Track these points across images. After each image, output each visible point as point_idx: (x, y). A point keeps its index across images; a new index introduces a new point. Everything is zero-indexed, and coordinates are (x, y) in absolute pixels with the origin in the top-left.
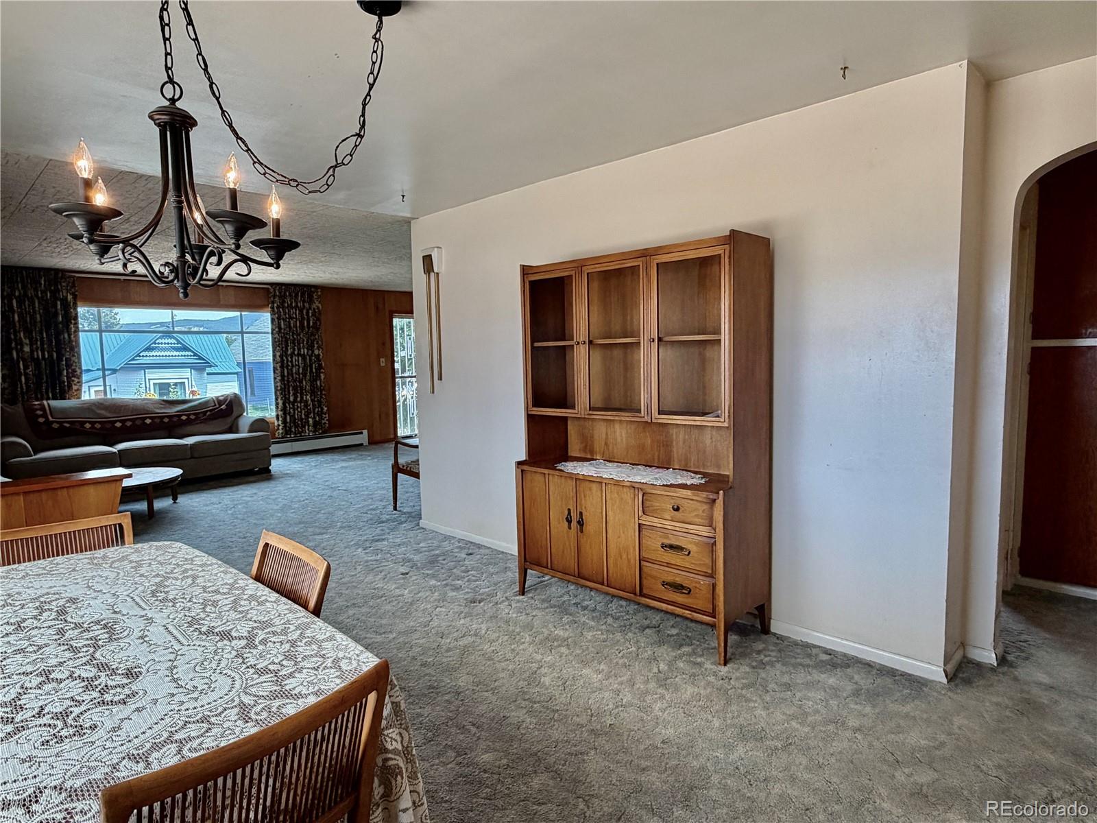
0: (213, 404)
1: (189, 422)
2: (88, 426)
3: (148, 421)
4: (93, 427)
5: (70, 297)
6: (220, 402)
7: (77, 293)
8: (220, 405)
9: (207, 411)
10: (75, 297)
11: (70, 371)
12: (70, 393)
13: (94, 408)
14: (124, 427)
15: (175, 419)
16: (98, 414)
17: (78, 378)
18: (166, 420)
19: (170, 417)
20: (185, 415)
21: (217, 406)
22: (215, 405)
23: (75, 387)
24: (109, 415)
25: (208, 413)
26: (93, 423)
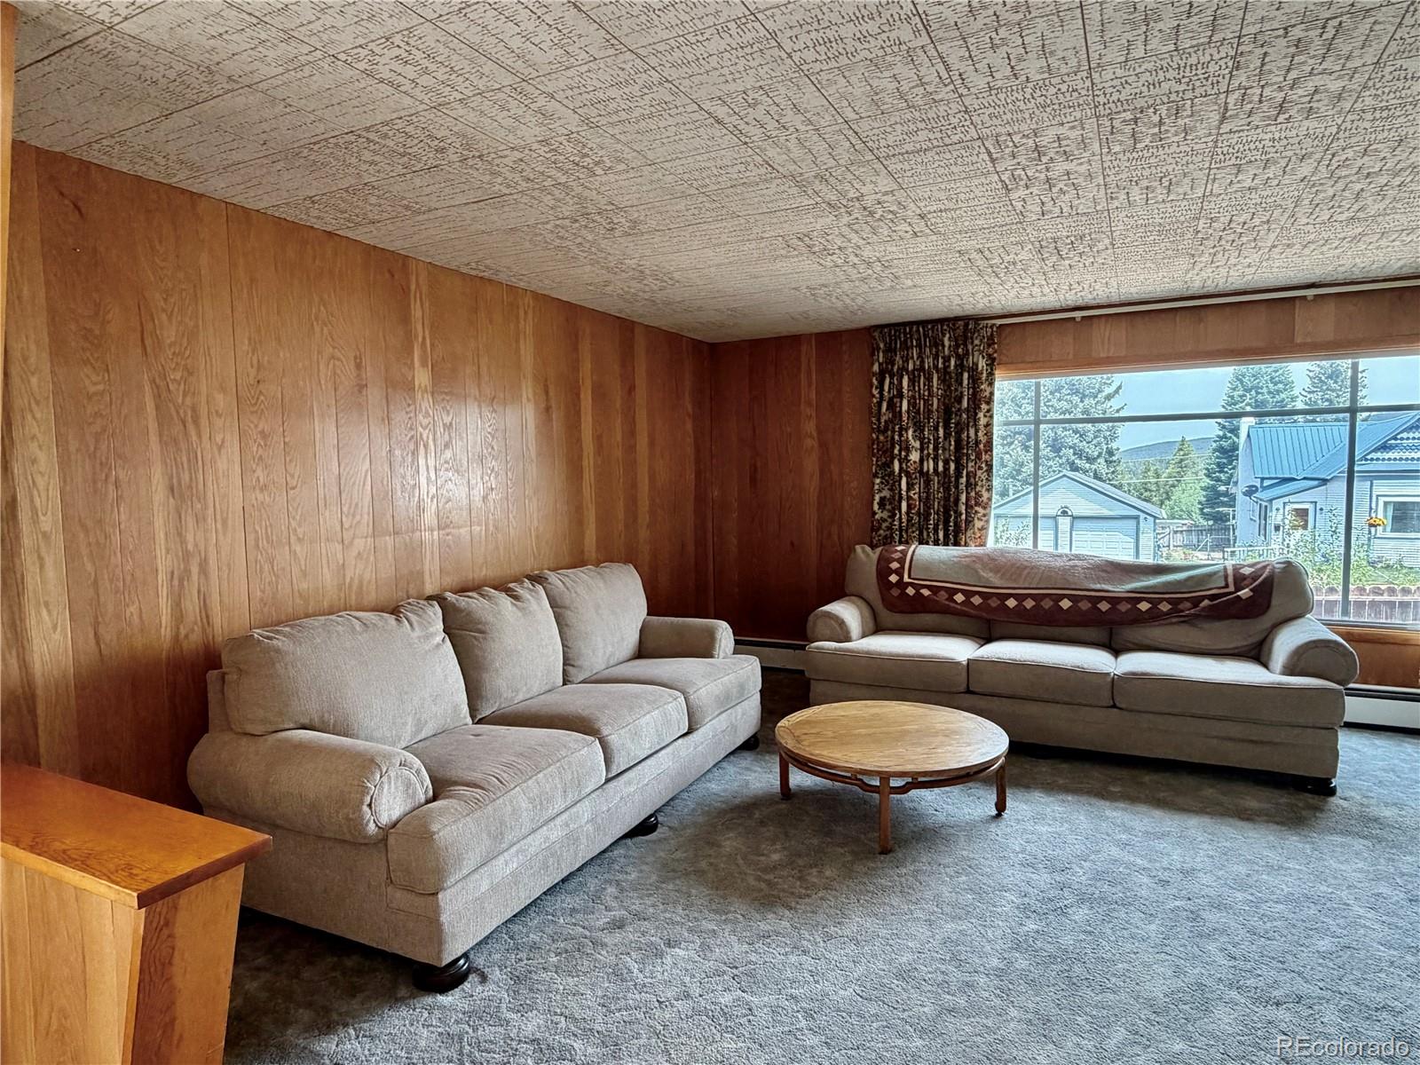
0: (1223, 584)
1: (1154, 617)
2: (959, 598)
3: (1066, 604)
4: (967, 602)
5: (982, 364)
6: (1240, 580)
7: (995, 355)
8: (1238, 589)
9: (1204, 597)
10: (992, 363)
11: (973, 494)
12: (969, 533)
13: (978, 566)
14: (1019, 610)
15: (1124, 607)
16: (980, 577)
17: (985, 508)
18: (1104, 606)
19: (1115, 601)
20: (1148, 600)
21: (1232, 588)
22: (1227, 586)
23: (978, 524)
24: (997, 582)
25: (1206, 602)
26: (968, 594)
